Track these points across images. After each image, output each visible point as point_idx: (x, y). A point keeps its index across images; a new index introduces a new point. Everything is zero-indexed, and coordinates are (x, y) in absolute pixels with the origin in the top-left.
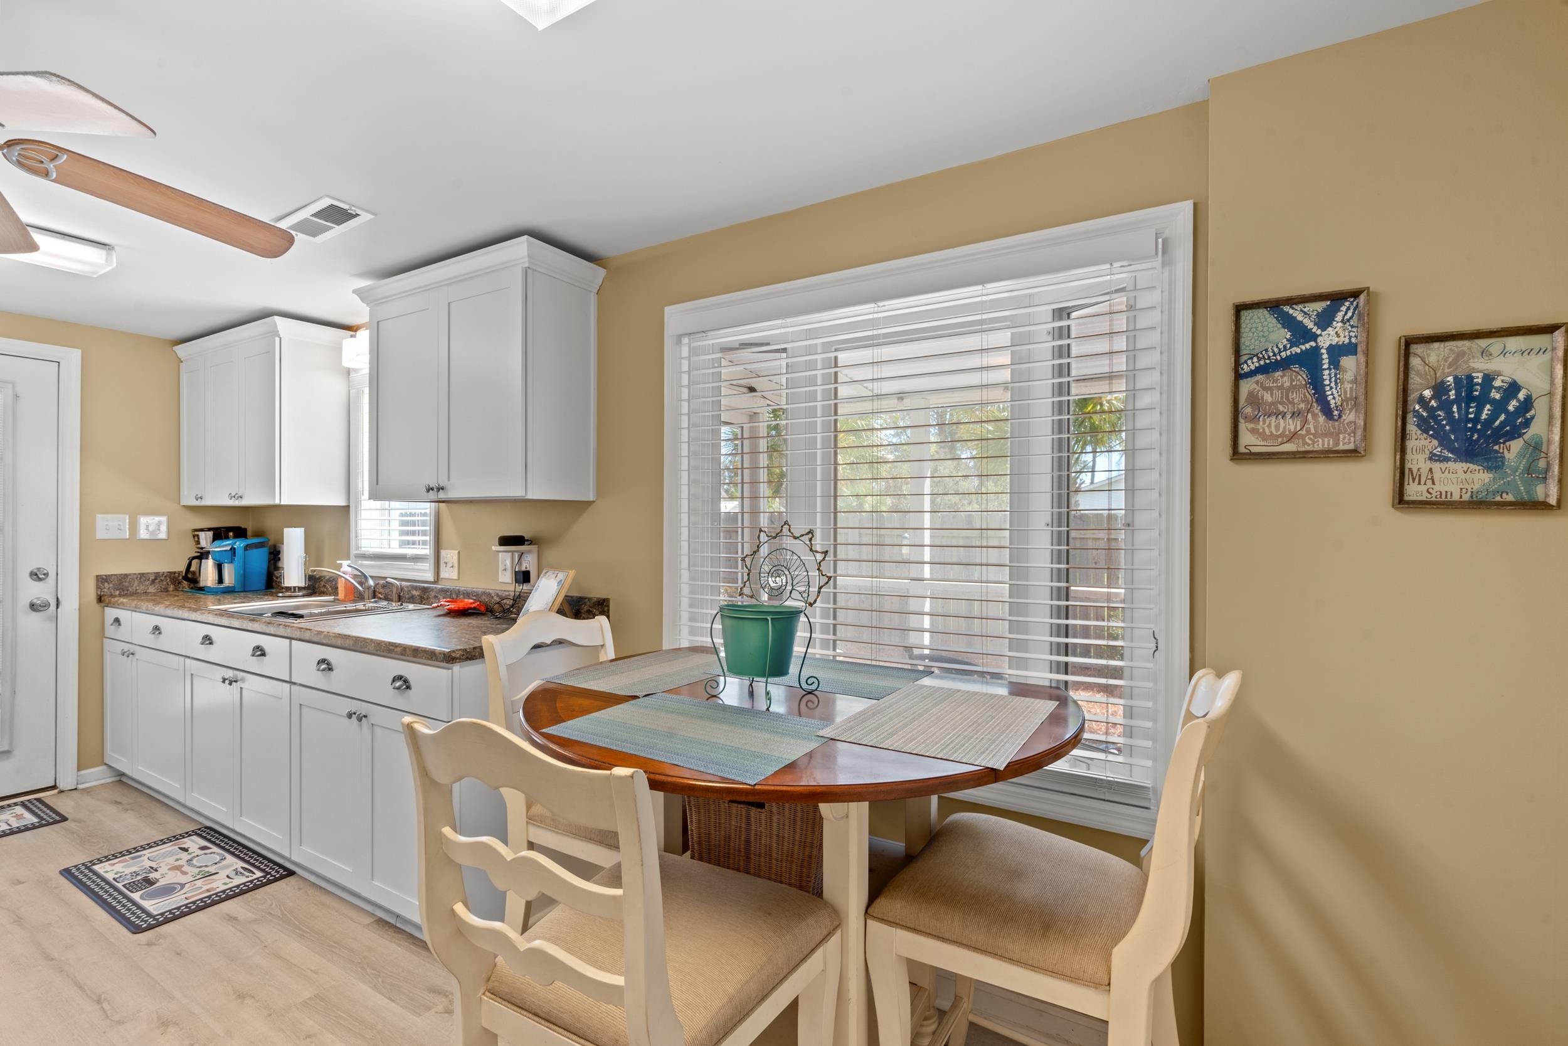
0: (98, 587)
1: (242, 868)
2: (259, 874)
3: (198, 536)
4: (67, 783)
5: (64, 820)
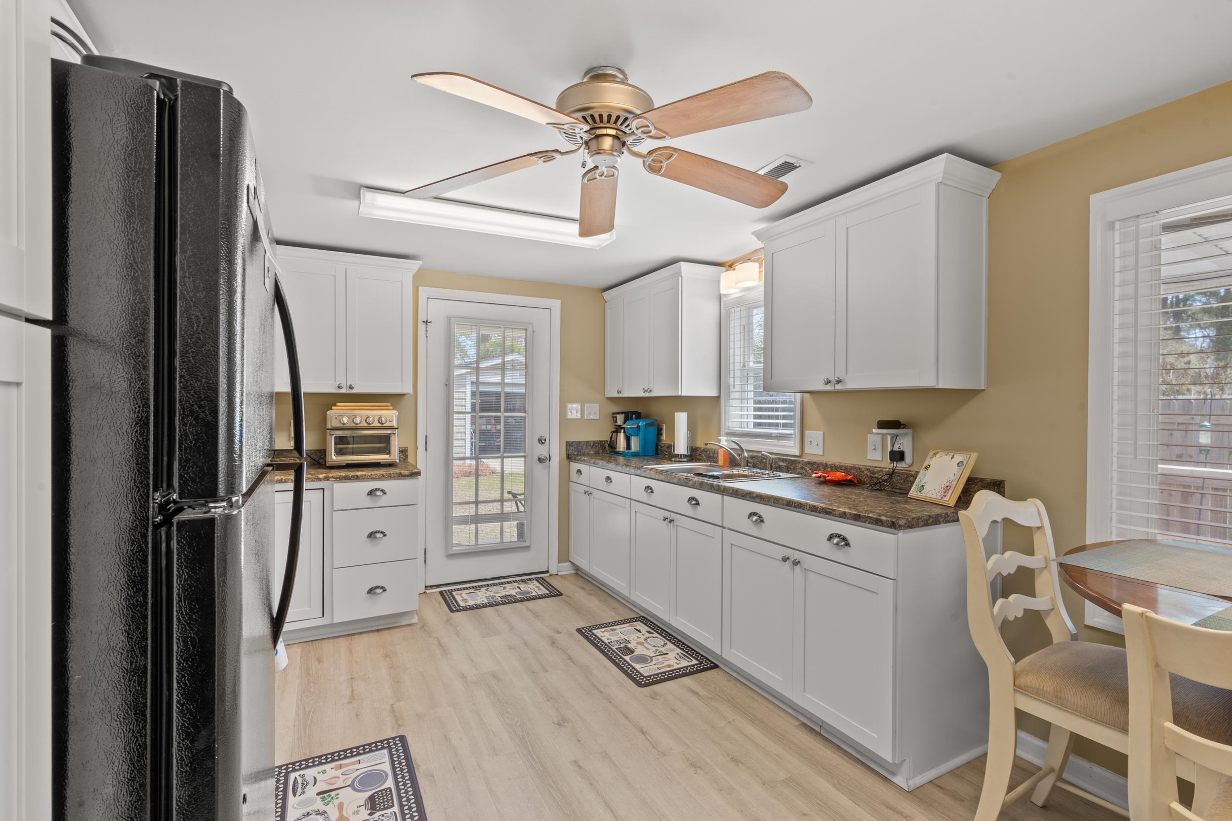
0: (567, 449)
1: (681, 653)
2: (695, 661)
3: (616, 417)
4: (553, 571)
5: (561, 594)
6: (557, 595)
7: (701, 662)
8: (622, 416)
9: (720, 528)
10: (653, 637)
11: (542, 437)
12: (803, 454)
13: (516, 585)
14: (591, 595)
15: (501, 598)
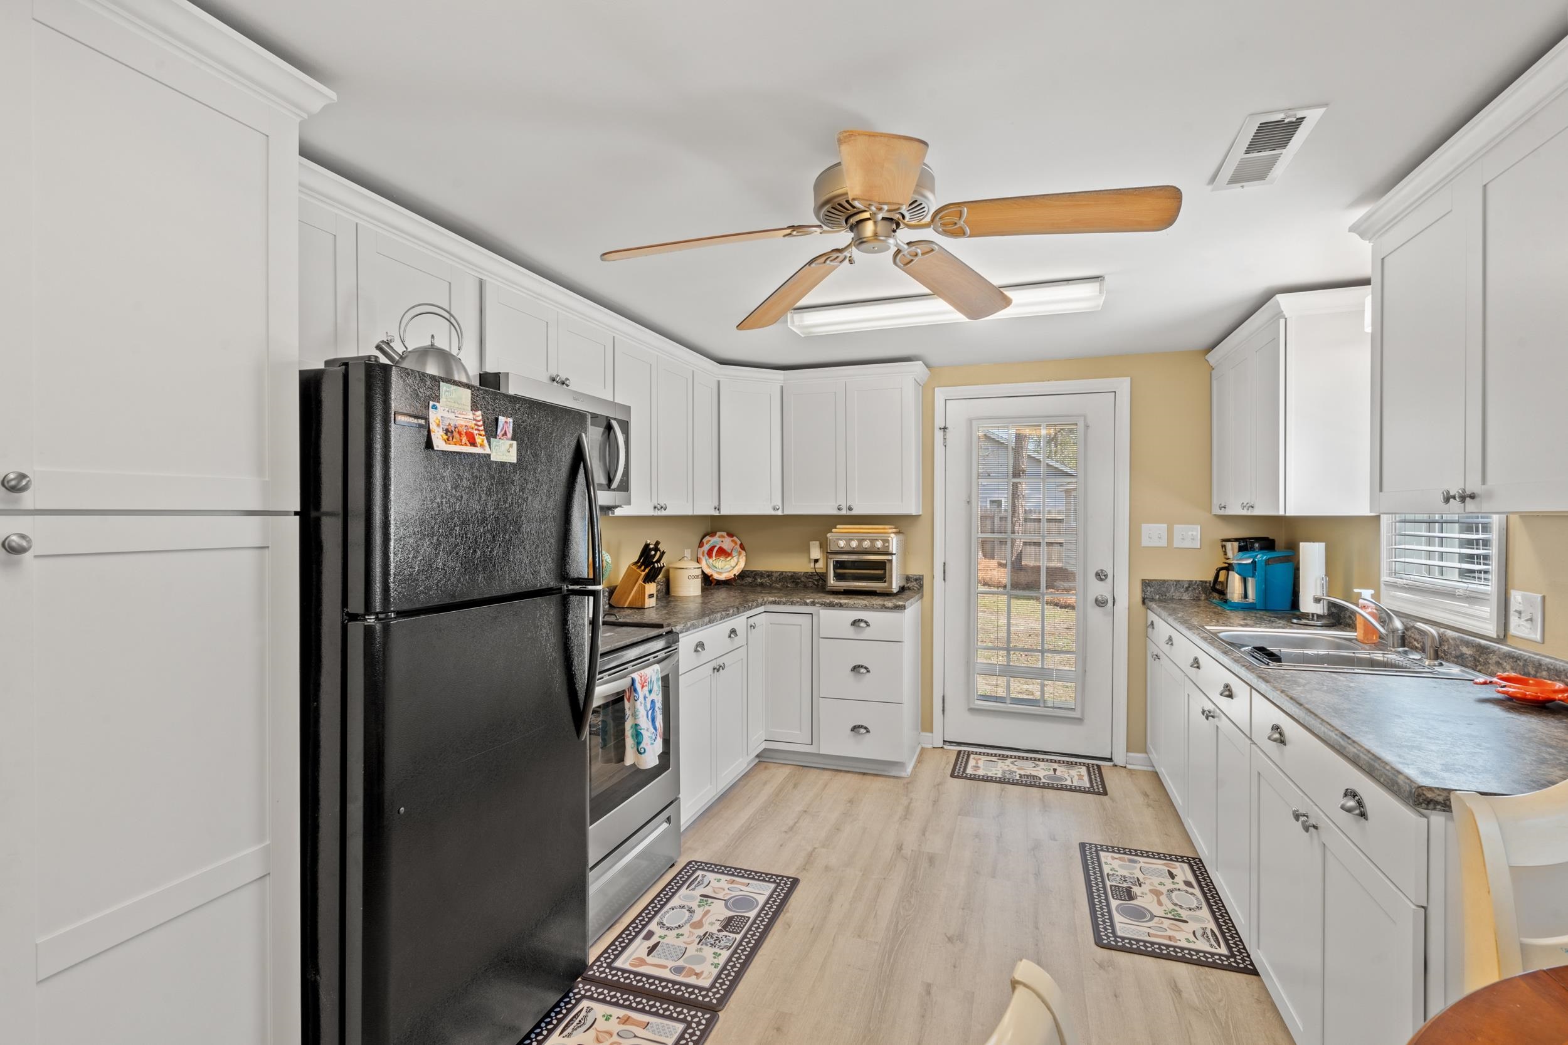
0: (1143, 591)
1: (1212, 931)
2: (1224, 950)
3: (1225, 546)
4: (1119, 759)
5: (1105, 793)
6: (1099, 793)
7: (1234, 956)
8: (1236, 544)
9: (1249, 742)
10: (1187, 892)
11: (1102, 570)
12: (1505, 636)
13: (1055, 766)
14: (1149, 806)
15: (1020, 777)
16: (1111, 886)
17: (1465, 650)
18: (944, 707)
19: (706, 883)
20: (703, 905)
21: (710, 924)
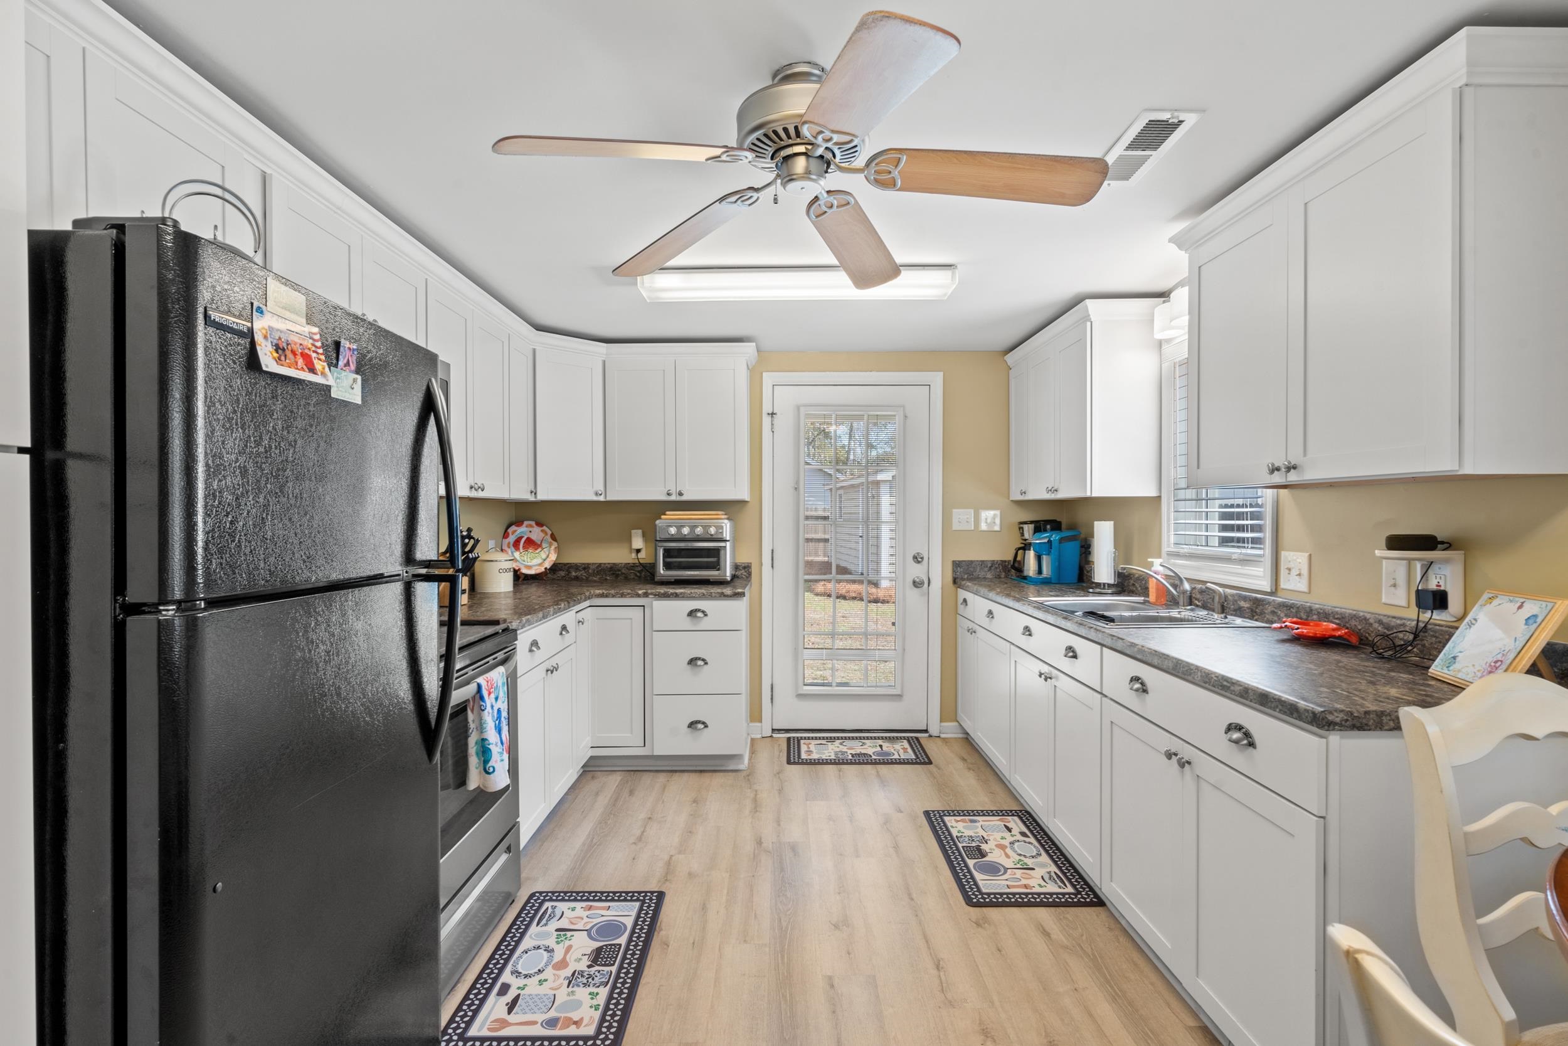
0: (954, 571)
1: (1055, 872)
2: (1070, 889)
3: (1022, 528)
4: (934, 730)
5: (930, 763)
6: (924, 763)
7: (1079, 893)
8: (1032, 526)
9: (1099, 696)
10: (1025, 842)
11: (918, 553)
12: (1276, 589)
13: (880, 742)
14: (969, 769)
15: (852, 756)
16: (963, 847)
17: (1242, 604)
18: (772, 695)
19: (558, 916)
20: (562, 941)
21: (575, 960)
